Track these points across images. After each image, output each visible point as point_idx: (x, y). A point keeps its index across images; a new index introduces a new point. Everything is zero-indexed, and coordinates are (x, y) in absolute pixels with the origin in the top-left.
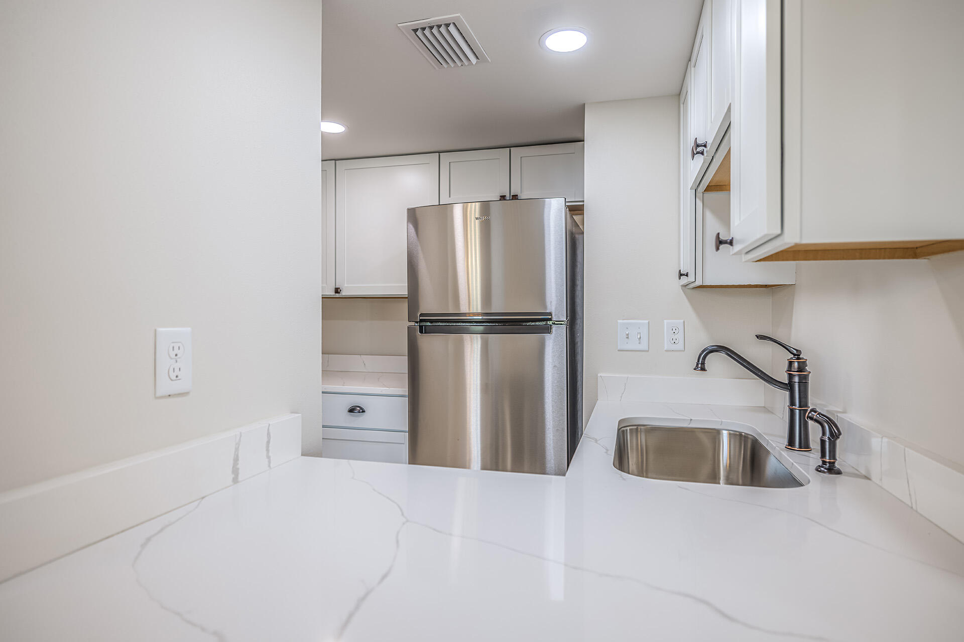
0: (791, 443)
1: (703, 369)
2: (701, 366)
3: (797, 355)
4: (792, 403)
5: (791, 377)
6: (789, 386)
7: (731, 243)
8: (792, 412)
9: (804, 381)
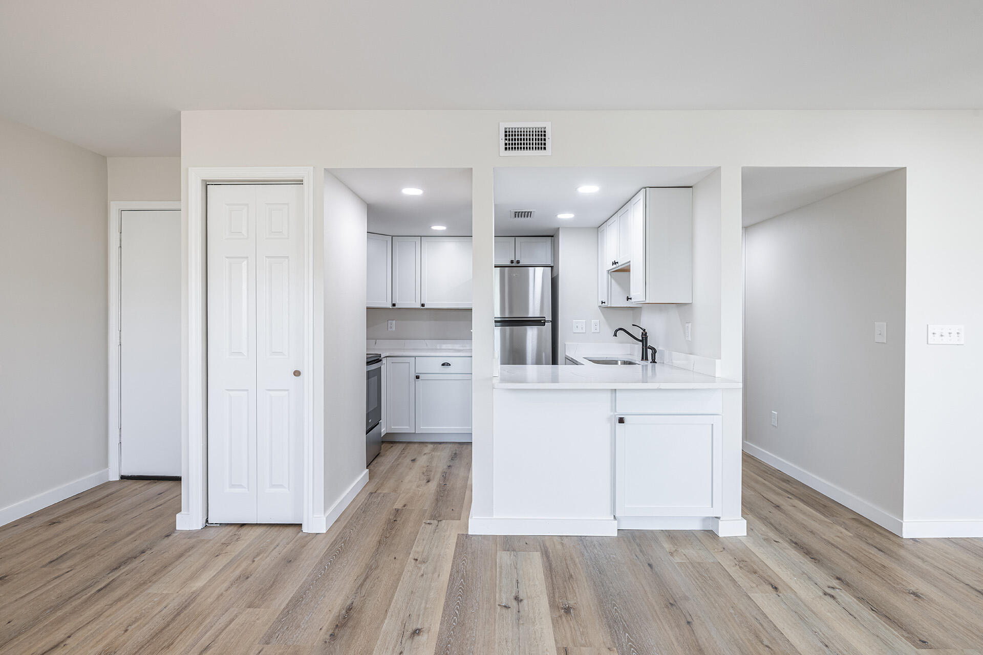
0: (642, 359)
1: (616, 336)
2: (615, 335)
3: (644, 330)
4: (643, 346)
5: (642, 337)
6: (641, 341)
7: (631, 299)
8: (643, 349)
9: (646, 338)
